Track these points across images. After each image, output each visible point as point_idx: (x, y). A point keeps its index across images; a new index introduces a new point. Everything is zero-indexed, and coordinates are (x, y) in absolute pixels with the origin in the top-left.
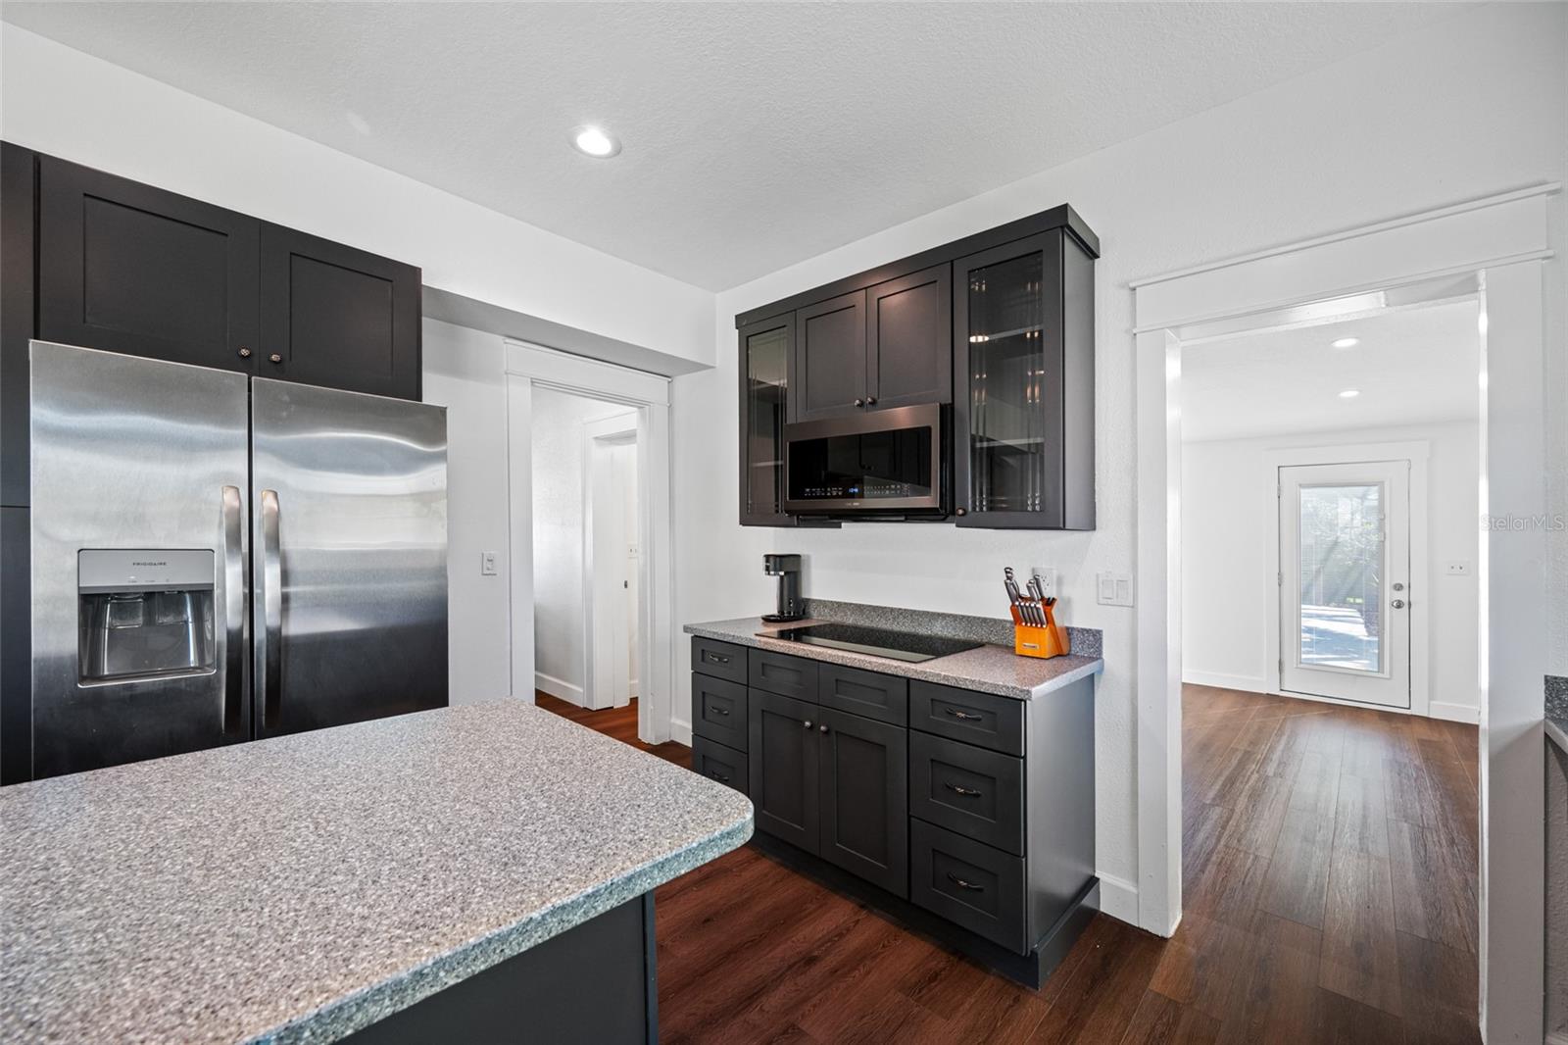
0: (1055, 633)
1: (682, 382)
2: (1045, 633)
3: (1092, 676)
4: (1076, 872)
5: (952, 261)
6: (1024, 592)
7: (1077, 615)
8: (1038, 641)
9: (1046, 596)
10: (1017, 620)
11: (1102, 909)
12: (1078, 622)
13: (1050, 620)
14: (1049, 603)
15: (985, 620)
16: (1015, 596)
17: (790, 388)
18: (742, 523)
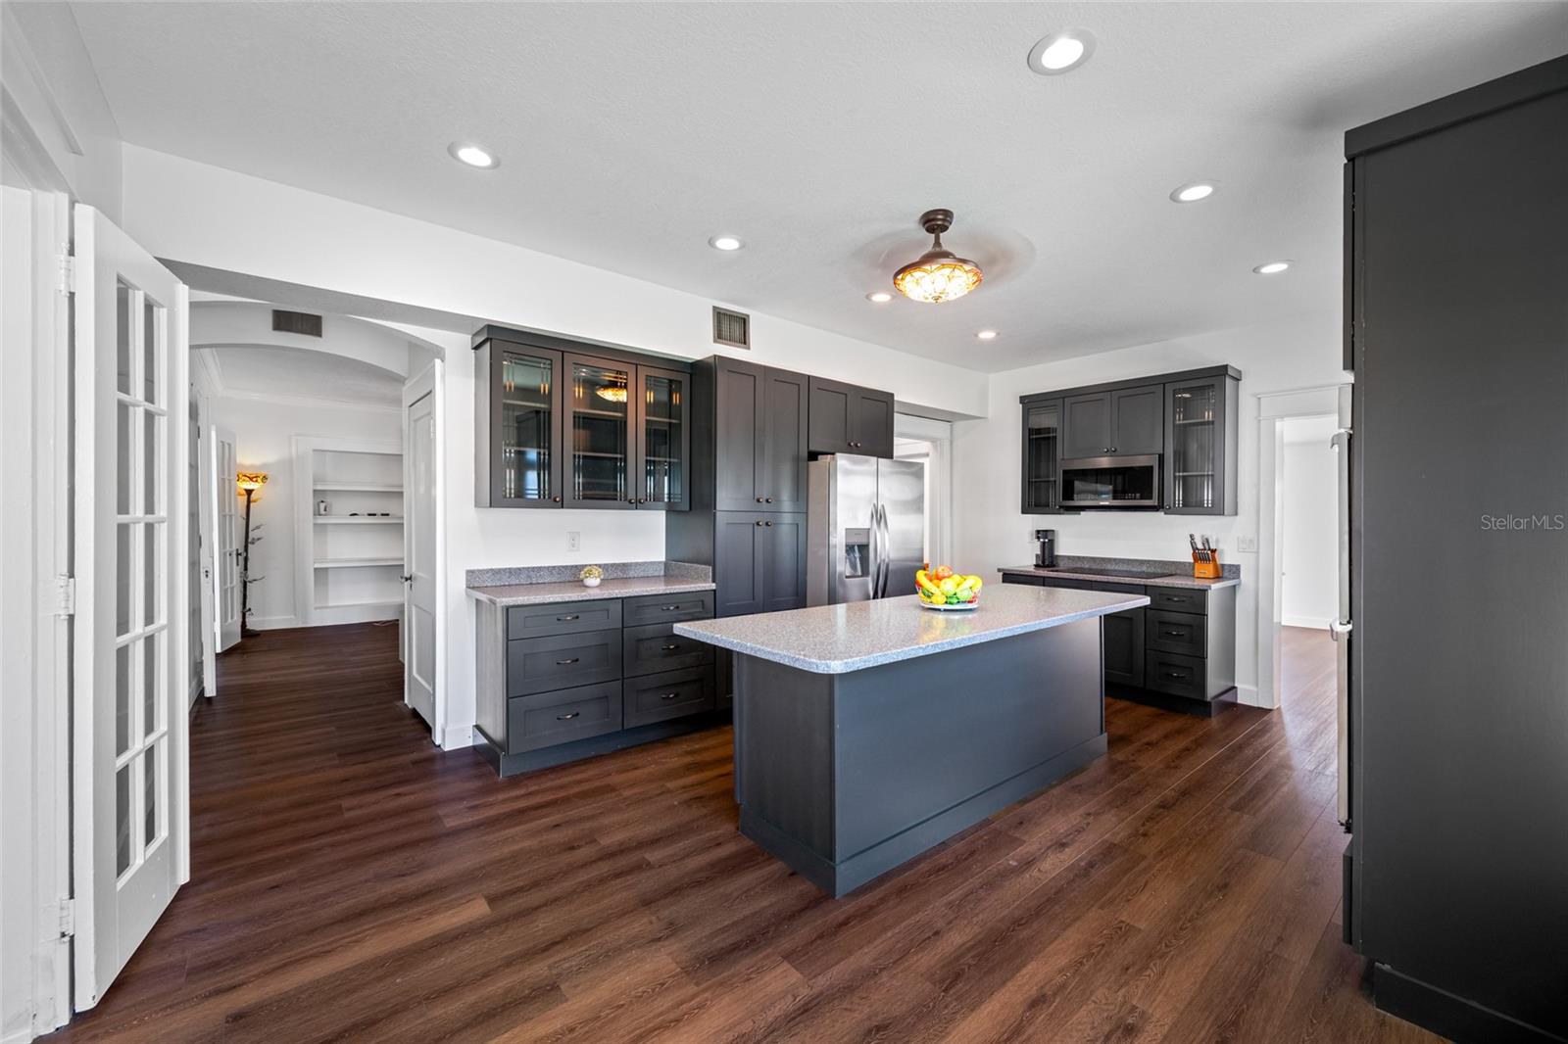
0: (1216, 566)
1: (959, 425)
2: (1211, 567)
3: (1234, 586)
4: (1224, 685)
5: (1164, 384)
6: (1200, 546)
7: (1227, 558)
8: (1207, 569)
9: (1212, 547)
10: (1195, 559)
11: (1239, 701)
12: (1227, 561)
13: (1214, 560)
14: (1214, 551)
15: (1174, 563)
16: (1195, 549)
17: (1059, 439)
18: (1024, 511)
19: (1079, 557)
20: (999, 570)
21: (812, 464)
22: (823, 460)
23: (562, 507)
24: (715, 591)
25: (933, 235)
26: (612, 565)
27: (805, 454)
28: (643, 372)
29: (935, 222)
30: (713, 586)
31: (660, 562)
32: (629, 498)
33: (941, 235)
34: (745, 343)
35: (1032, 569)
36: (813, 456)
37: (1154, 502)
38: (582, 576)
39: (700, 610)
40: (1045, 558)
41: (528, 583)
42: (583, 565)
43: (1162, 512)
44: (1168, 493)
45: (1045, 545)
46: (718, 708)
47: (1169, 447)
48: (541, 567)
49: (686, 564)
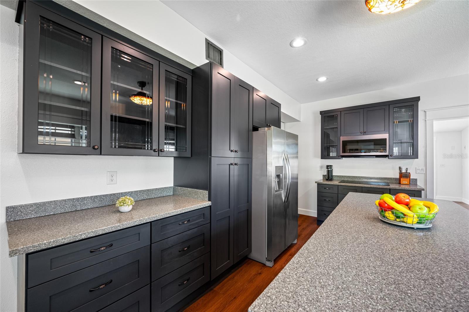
0: (410, 179)
2: (407, 180)
5: (389, 105)
6: (403, 172)
9: (409, 172)
10: (401, 177)
12: (414, 177)
13: (409, 177)
14: (409, 174)
16: (401, 173)
17: (339, 129)
18: (322, 158)
20: (316, 182)
21: (255, 133)
22: (261, 130)
23: (101, 154)
24: (210, 206)
26: (140, 191)
27: (251, 128)
28: (163, 67)
30: (209, 203)
31: (170, 187)
32: (154, 148)
34: (221, 64)
35: (321, 181)
36: (255, 129)
37: (387, 154)
38: (117, 205)
39: (202, 219)
40: (329, 176)
41: (73, 210)
42: (119, 193)
43: (387, 158)
44: (391, 150)
45: (328, 171)
46: (212, 280)
47: (391, 131)
48: (85, 197)
49: (189, 189)
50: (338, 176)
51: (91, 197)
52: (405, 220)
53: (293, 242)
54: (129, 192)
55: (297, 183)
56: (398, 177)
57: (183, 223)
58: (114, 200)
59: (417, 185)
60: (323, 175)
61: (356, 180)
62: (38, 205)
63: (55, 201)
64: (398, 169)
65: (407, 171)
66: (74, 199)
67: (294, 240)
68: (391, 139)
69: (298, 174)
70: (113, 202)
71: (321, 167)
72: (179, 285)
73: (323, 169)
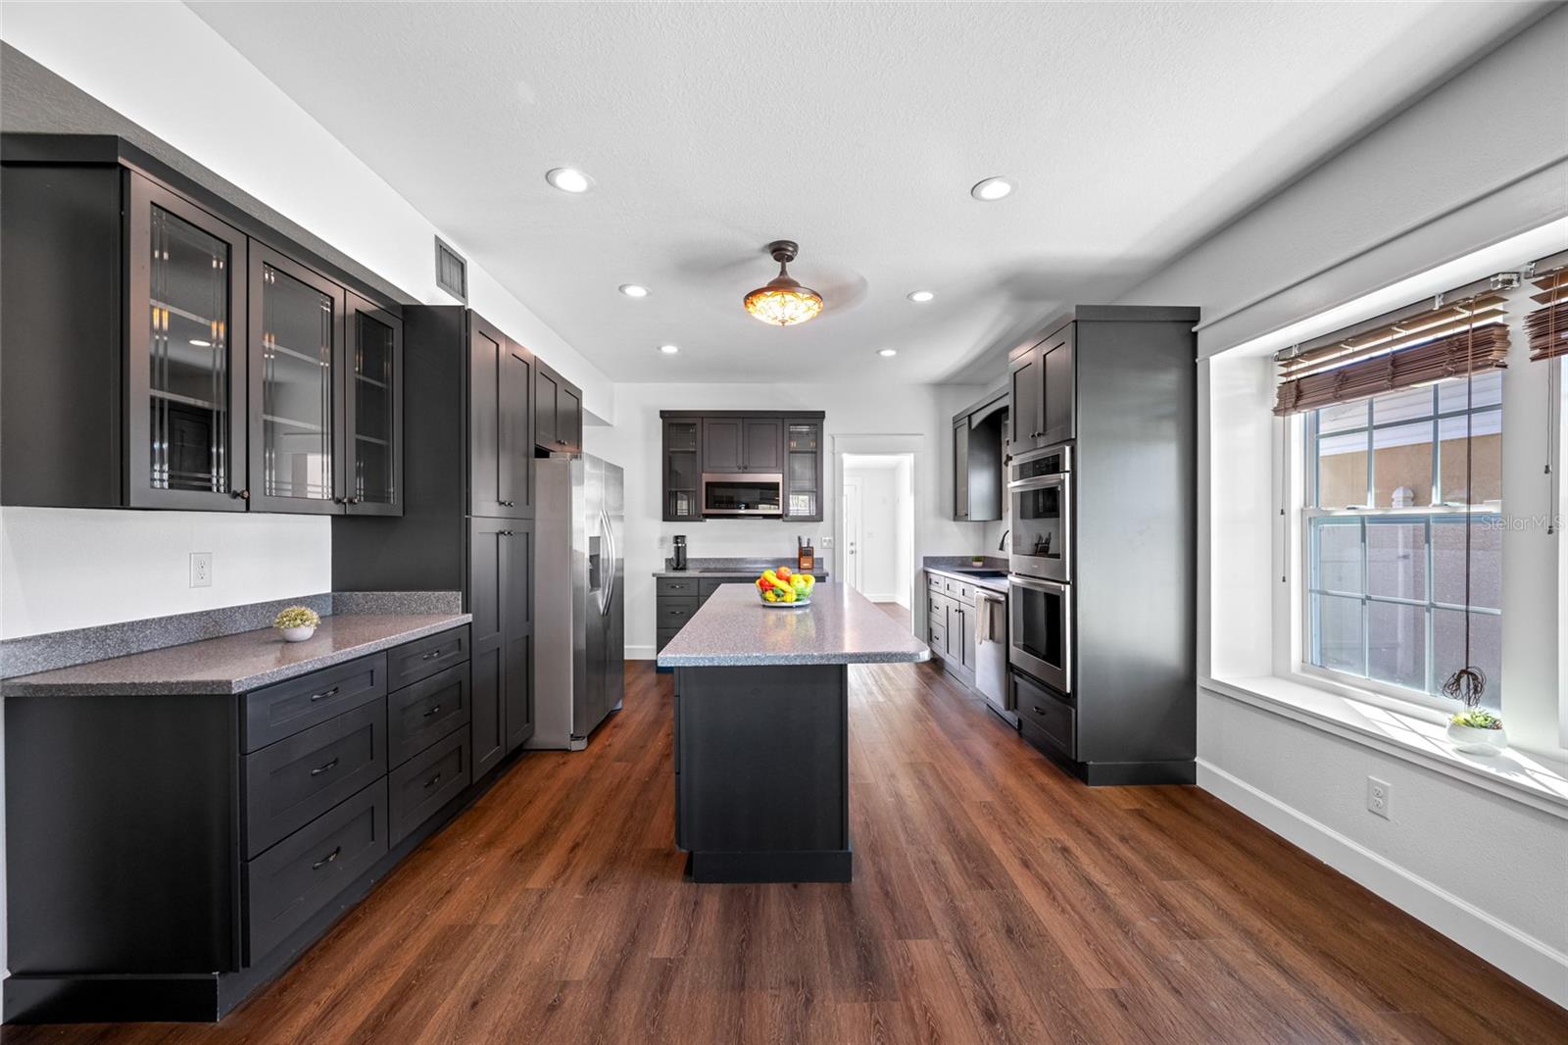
8: (808, 562)
10: (801, 555)
14: (812, 549)
17: (699, 454)
18: (664, 520)
19: (705, 559)
20: (654, 575)
21: (540, 461)
22: (556, 457)
24: (470, 624)
25: (780, 263)
26: (262, 603)
27: (532, 449)
29: (781, 251)
30: (469, 618)
31: (326, 595)
33: (787, 264)
34: (463, 296)
35: (664, 572)
36: (541, 452)
37: (780, 512)
39: (456, 652)
40: (679, 562)
41: (122, 654)
42: (219, 610)
43: (781, 520)
44: (786, 504)
45: (678, 549)
46: (475, 781)
47: (786, 468)
48: (147, 620)
49: (396, 593)
50: (697, 560)
51: (161, 619)
52: (784, 598)
53: (614, 706)
54: (239, 607)
55: (622, 579)
56: (797, 556)
57: (431, 656)
58: (208, 628)
59: (822, 568)
60: (667, 560)
61: (731, 566)
62: (50, 640)
63: (84, 630)
64: (797, 539)
65: (808, 543)
66: (123, 625)
67: (617, 702)
68: (786, 480)
69: (623, 560)
70: (205, 632)
71: (662, 540)
72: (426, 786)
73: (666, 546)
